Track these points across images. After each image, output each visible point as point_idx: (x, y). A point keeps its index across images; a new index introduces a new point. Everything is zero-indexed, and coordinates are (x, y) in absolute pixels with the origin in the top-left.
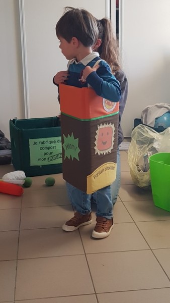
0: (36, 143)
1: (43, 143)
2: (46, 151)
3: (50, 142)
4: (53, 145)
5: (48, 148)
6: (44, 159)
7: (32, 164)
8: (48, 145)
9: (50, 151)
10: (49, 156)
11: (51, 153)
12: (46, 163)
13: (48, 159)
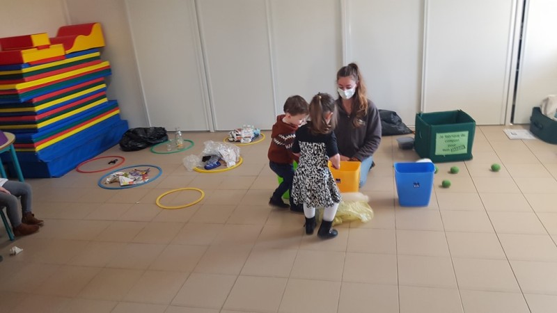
0: (442, 137)
1: (448, 137)
4: (457, 138)
5: (452, 141)
6: (448, 150)
7: (437, 154)
8: (452, 138)
10: (452, 147)
11: (454, 145)
12: (449, 153)
13: (451, 150)
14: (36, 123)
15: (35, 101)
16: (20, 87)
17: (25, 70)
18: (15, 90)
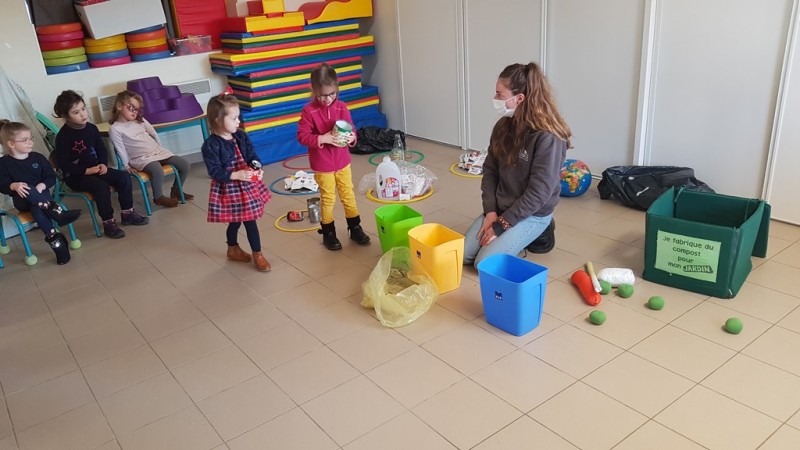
0: (668, 239)
1: (679, 242)
2: (683, 255)
3: (692, 245)
4: (695, 249)
5: (687, 252)
6: (678, 266)
7: (657, 267)
8: (687, 247)
9: (689, 257)
10: (686, 263)
11: (690, 261)
12: (680, 272)
13: (685, 267)
14: (251, 101)
15: (253, 76)
16: (235, 58)
17: (245, 41)
18: (229, 61)
